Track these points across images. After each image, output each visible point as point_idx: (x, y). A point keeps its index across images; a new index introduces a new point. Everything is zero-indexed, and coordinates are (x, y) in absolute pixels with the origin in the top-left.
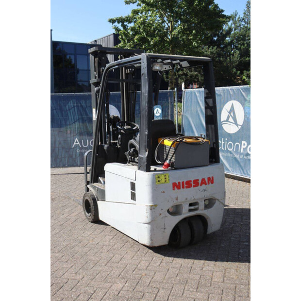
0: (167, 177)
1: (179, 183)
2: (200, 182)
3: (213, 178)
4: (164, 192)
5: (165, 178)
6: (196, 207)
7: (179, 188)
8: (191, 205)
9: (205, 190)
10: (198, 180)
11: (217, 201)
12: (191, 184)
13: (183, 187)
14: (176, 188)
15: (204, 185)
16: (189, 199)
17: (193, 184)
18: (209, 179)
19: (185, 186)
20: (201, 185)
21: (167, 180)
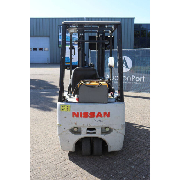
0: (69, 107)
1: (78, 113)
2: (96, 114)
3: (109, 113)
4: (66, 117)
5: (67, 108)
6: (93, 131)
7: (77, 116)
8: (88, 129)
9: (100, 121)
10: (94, 113)
11: (114, 130)
12: (88, 115)
13: (81, 116)
14: (75, 116)
15: (99, 117)
16: (86, 125)
17: (89, 116)
18: (105, 113)
19: (82, 115)
20: (97, 117)
21: (69, 109)
